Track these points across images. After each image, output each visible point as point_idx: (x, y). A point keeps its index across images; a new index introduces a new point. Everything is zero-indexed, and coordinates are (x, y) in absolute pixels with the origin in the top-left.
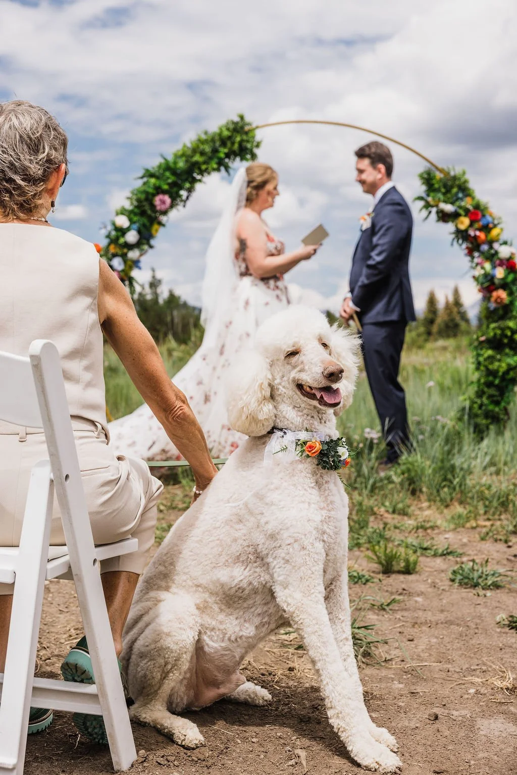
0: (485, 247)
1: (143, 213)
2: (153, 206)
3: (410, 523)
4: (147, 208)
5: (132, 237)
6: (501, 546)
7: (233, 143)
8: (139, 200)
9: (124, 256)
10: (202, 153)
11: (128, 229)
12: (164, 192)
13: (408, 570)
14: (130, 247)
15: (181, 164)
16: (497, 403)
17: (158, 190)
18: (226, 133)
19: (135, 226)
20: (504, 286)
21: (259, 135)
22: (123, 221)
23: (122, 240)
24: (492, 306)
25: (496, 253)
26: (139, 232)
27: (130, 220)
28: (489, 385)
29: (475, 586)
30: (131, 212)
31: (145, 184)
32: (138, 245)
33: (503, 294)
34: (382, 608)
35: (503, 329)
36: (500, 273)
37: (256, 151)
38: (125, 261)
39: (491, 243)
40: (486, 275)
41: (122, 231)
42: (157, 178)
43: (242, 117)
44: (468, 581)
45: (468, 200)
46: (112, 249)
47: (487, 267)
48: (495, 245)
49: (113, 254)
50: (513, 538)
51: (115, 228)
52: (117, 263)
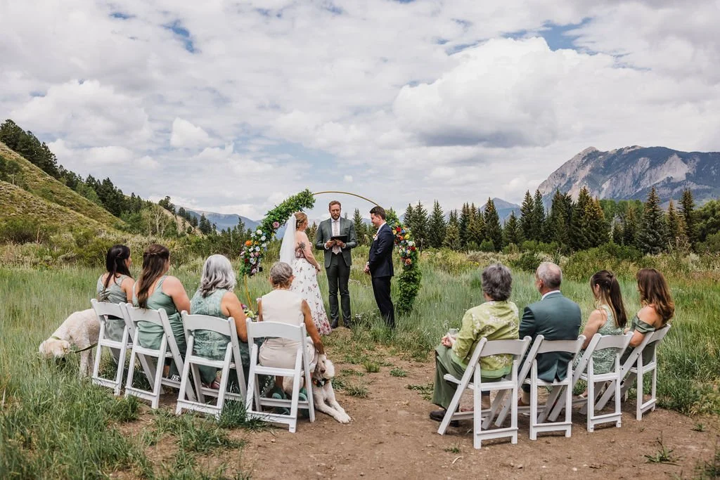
0: (403, 242)
1: (268, 229)
2: (272, 226)
3: (375, 354)
4: (270, 227)
5: (263, 238)
6: (407, 362)
7: (304, 201)
8: (266, 224)
9: (260, 246)
10: (292, 205)
11: (262, 235)
12: (277, 221)
13: (376, 372)
14: (263, 242)
15: (284, 210)
16: (408, 303)
17: (275, 220)
18: (301, 197)
19: (265, 234)
20: (410, 257)
21: (314, 197)
22: (259, 232)
23: (260, 240)
24: (406, 264)
25: (407, 244)
26: (266, 236)
27: (263, 231)
28: (405, 296)
29: (398, 376)
30: (263, 228)
31: (269, 217)
32: (266, 241)
33: (410, 260)
34: (369, 384)
35: (410, 274)
36: (408, 252)
37: (313, 204)
38: (260, 248)
39: (405, 240)
40: (403, 253)
41: (260, 236)
42: (274, 215)
43: (308, 191)
44: (395, 374)
45: (397, 223)
46: (255, 243)
47: (404, 249)
48: (407, 241)
49: (256, 246)
50: (412, 359)
51: (256, 234)
52: (258, 249)
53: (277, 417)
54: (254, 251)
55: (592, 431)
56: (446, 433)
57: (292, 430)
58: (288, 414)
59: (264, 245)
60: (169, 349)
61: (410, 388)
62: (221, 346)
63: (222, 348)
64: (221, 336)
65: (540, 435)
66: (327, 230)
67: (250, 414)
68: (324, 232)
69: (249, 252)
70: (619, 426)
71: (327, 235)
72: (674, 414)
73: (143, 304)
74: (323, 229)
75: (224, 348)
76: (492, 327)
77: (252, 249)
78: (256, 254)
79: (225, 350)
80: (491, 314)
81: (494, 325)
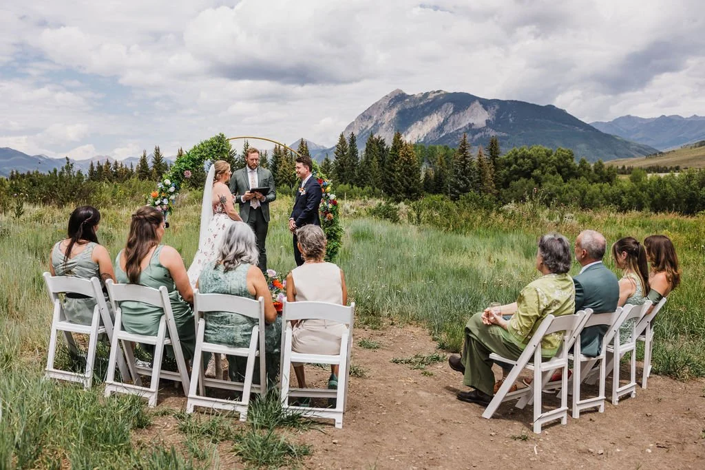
1: (178, 178)
2: (183, 176)
4: (180, 176)
5: (172, 189)
7: (219, 147)
8: (176, 172)
9: (168, 198)
10: (206, 152)
11: (171, 186)
12: (189, 170)
14: (171, 194)
15: (195, 156)
17: (186, 168)
18: (215, 142)
19: (174, 184)
20: (332, 212)
21: (230, 142)
22: (168, 182)
23: (168, 191)
24: (326, 220)
25: (329, 197)
26: (175, 187)
27: (171, 181)
29: (370, 348)
30: (172, 177)
31: (179, 165)
32: (174, 192)
33: (331, 215)
36: (330, 206)
38: (169, 201)
39: (326, 193)
41: (168, 187)
42: (185, 163)
43: (223, 135)
45: (318, 174)
46: (163, 195)
47: (325, 203)
48: (329, 194)
49: (164, 198)
50: (367, 327)
51: (164, 185)
52: (165, 201)
53: (320, 411)
54: (161, 204)
55: (617, 404)
56: (493, 417)
57: (339, 426)
58: (334, 407)
59: (172, 197)
60: (168, 335)
61: (396, 362)
62: (246, 331)
63: (246, 333)
64: (245, 319)
65: (582, 413)
66: (243, 181)
67: (288, 409)
68: (239, 183)
69: (155, 205)
70: (633, 396)
71: (243, 187)
72: (668, 380)
73: (134, 279)
74: (238, 179)
75: (249, 333)
76: (558, 302)
77: (159, 202)
78: (165, 207)
79: (250, 335)
80: (555, 287)
81: (559, 299)
